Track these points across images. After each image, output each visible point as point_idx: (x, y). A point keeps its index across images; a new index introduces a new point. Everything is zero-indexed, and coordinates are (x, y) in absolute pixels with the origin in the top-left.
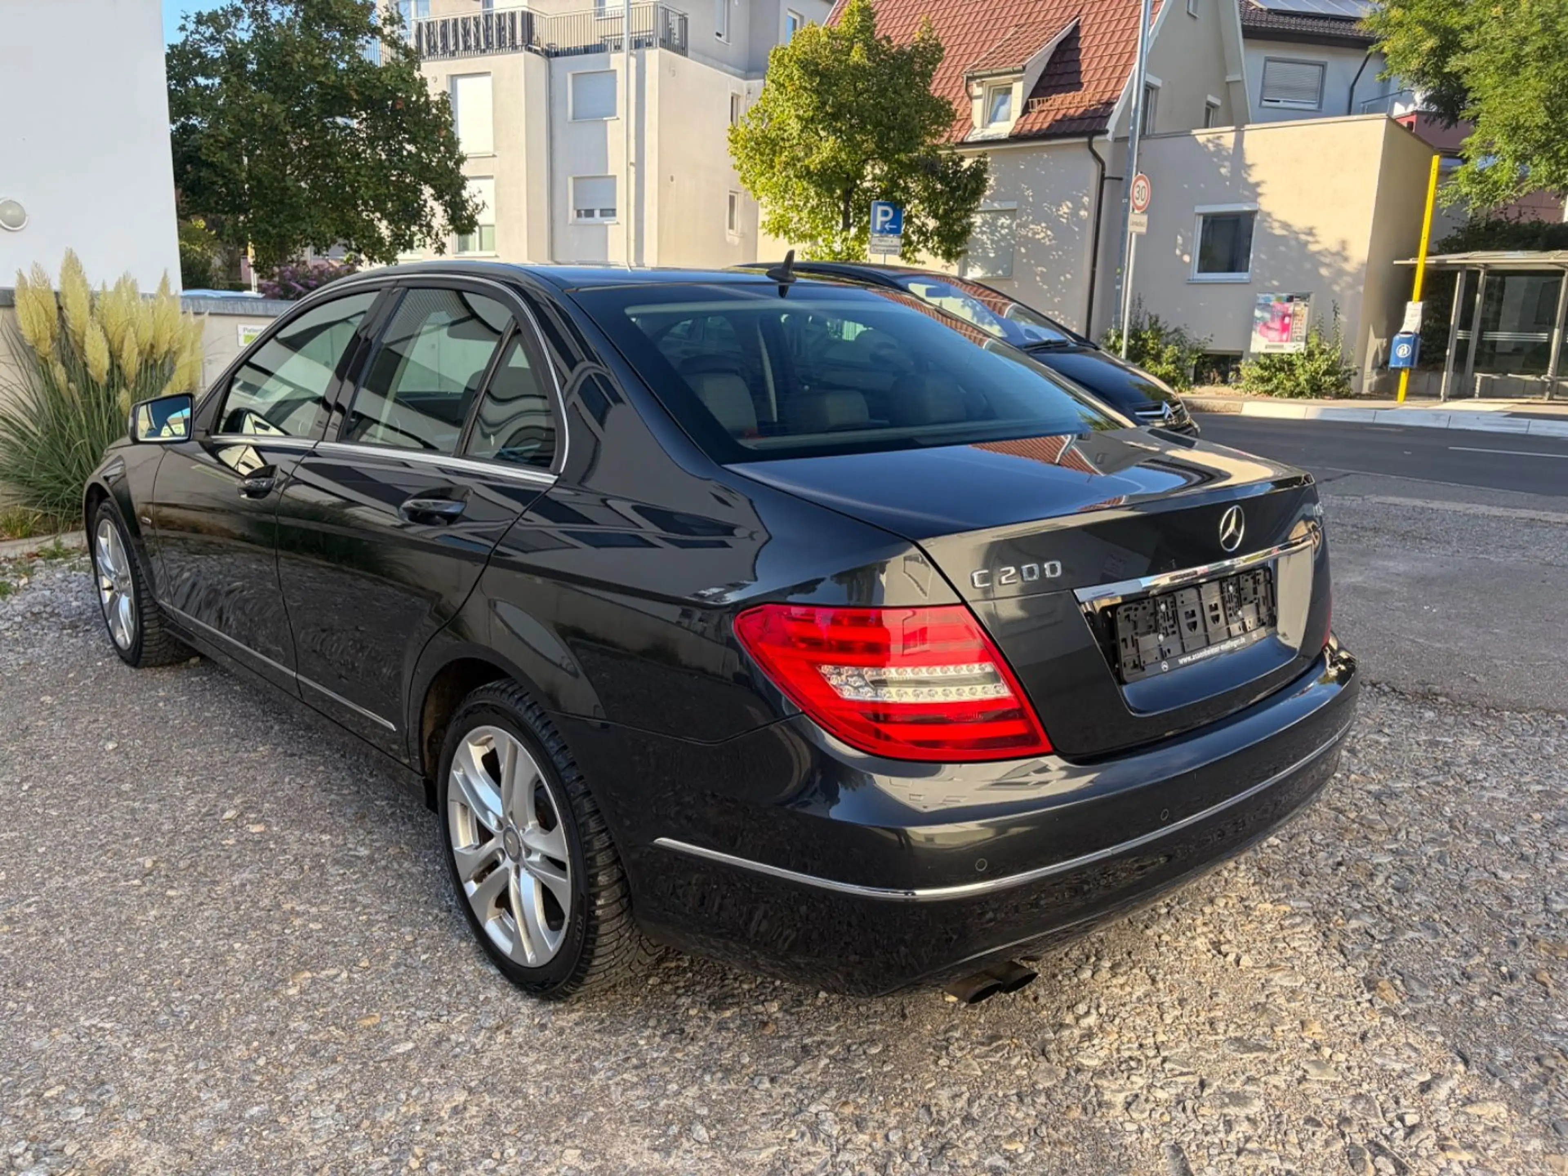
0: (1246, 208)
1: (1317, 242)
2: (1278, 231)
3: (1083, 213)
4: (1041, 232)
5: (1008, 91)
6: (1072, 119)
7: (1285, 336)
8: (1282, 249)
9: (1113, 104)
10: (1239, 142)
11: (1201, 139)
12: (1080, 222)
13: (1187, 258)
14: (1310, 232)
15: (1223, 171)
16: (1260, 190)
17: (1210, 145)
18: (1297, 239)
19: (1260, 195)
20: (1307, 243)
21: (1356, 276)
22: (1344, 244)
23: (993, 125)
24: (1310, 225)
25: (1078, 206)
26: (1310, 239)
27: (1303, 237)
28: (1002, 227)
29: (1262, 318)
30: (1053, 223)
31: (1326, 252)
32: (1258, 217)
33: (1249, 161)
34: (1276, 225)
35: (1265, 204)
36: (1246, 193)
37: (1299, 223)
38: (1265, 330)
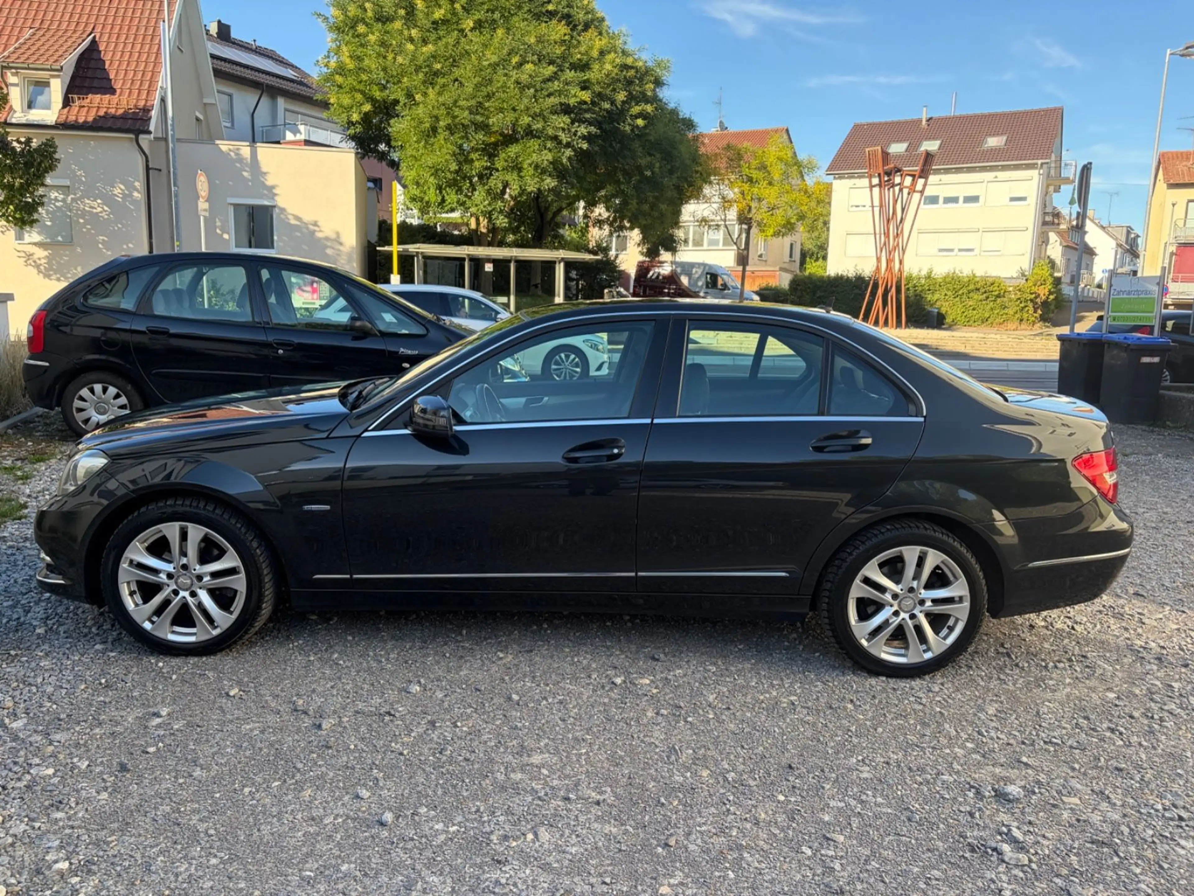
0: (266, 203)
1: (321, 231)
2: (293, 222)
3: (136, 194)
4: (97, 207)
5: (47, 84)
6: (114, 117)
7: (315, 296)
8: (298, 234)
9: (149, 111)
10: (254, 154)
11: (224, 148)
12: (135, 202)
13: (226, 236)
14: (315, 224)
15: (245, 174)
16: (275, 191)
17: (232, 154)
18: (307, 228)
19: (276, 195)
20: (315, 231)
21: (349, 255)
22: (338, 234)
23: (33, 111)
24: (315, 219)
25: (130, 187)
26: (316, 228)
27: (311, 227)
28: (56, 199)
29: (297, 284)
30: (108, 200)
31: (327, 239)
32: (277, 210)
33: (264, 169)
34: (290, 217)
35: (281, 201)
36: (265, 192)
37: (307, 218)
38: (300, 292)
